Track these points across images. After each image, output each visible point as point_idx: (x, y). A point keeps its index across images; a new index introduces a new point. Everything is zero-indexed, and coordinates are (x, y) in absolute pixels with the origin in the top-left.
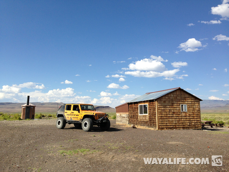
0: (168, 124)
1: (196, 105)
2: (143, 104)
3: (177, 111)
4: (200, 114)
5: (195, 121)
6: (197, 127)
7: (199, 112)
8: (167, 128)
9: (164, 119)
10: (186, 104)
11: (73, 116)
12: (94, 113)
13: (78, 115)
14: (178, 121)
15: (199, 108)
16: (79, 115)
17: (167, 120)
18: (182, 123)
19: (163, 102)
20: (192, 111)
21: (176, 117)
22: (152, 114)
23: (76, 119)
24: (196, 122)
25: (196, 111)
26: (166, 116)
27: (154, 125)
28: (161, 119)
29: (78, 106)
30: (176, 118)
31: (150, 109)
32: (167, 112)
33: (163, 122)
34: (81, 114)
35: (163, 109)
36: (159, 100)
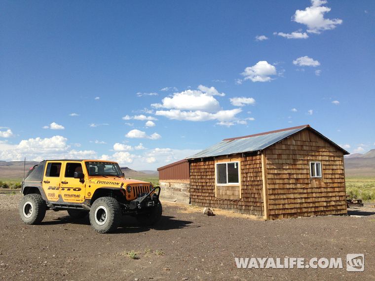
0: (287, 206)
1: (338, 163)
2: (226, 162)
3: (303, 176)
4: (344, 182)
5: (335, 196)
6: (340, 210)
7: (342, 178)
8: (284, 214)
9: (278, 194)
10: (319, 160)
11: (66, 192)
12: (122, 184)
13: (80, 190)
14: (305, 198)
15: (342, 169)
16: (83, 189)
17: (285, 197)
18: (314, 203)
19: (276, 156)
20: (330, 176)
21: (301, 188)
22: (250, 183)
23: (73, 198)
24: (338, 198)
25: (337, 176)
26: (283, 189)
27: (257, 209)
28: (272, 194)
29: (80, 165)
30: (301, 191)
31: (246, 173)
32: (284, 179)
33: (277, 202)
34: (87, 186)
35: (276, 172)
36: (268, 152)
